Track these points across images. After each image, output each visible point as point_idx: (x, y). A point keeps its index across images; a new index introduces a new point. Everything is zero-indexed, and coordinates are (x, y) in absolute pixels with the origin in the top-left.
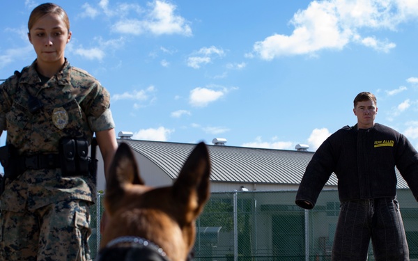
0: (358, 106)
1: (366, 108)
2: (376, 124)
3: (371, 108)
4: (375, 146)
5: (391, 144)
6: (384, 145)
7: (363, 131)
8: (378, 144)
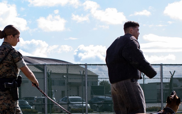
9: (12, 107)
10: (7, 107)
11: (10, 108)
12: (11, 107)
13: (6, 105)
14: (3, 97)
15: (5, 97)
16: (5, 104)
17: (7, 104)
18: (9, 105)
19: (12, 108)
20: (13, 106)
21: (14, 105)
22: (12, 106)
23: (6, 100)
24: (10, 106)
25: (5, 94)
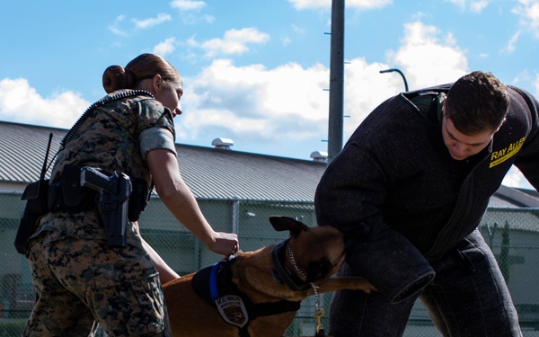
9: (133, 274)
10: (113, 278)
11: (124, 278)
12: (128, 275)
13: (110, 273)
14: (82, 243)
15: (90, 244)
16: (101, 270)
17: (109, 269)
18: (120, 267)
19: (133, 278)
20: (135, 268)
21: (138, 264)
22: (132, 270)
23: (94, 252)
24: (124, 271)
25: (84, 227)
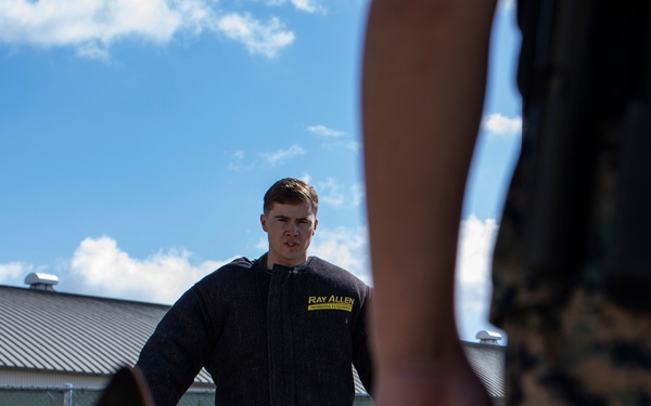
0: (272, 213)
1: (293, 222)
2: (312, 258)
3: (303, 221)
4: (310, 308)
5: (347, 305)
6: (330, 306)
7: (282, 270)
8: (316, 304)
